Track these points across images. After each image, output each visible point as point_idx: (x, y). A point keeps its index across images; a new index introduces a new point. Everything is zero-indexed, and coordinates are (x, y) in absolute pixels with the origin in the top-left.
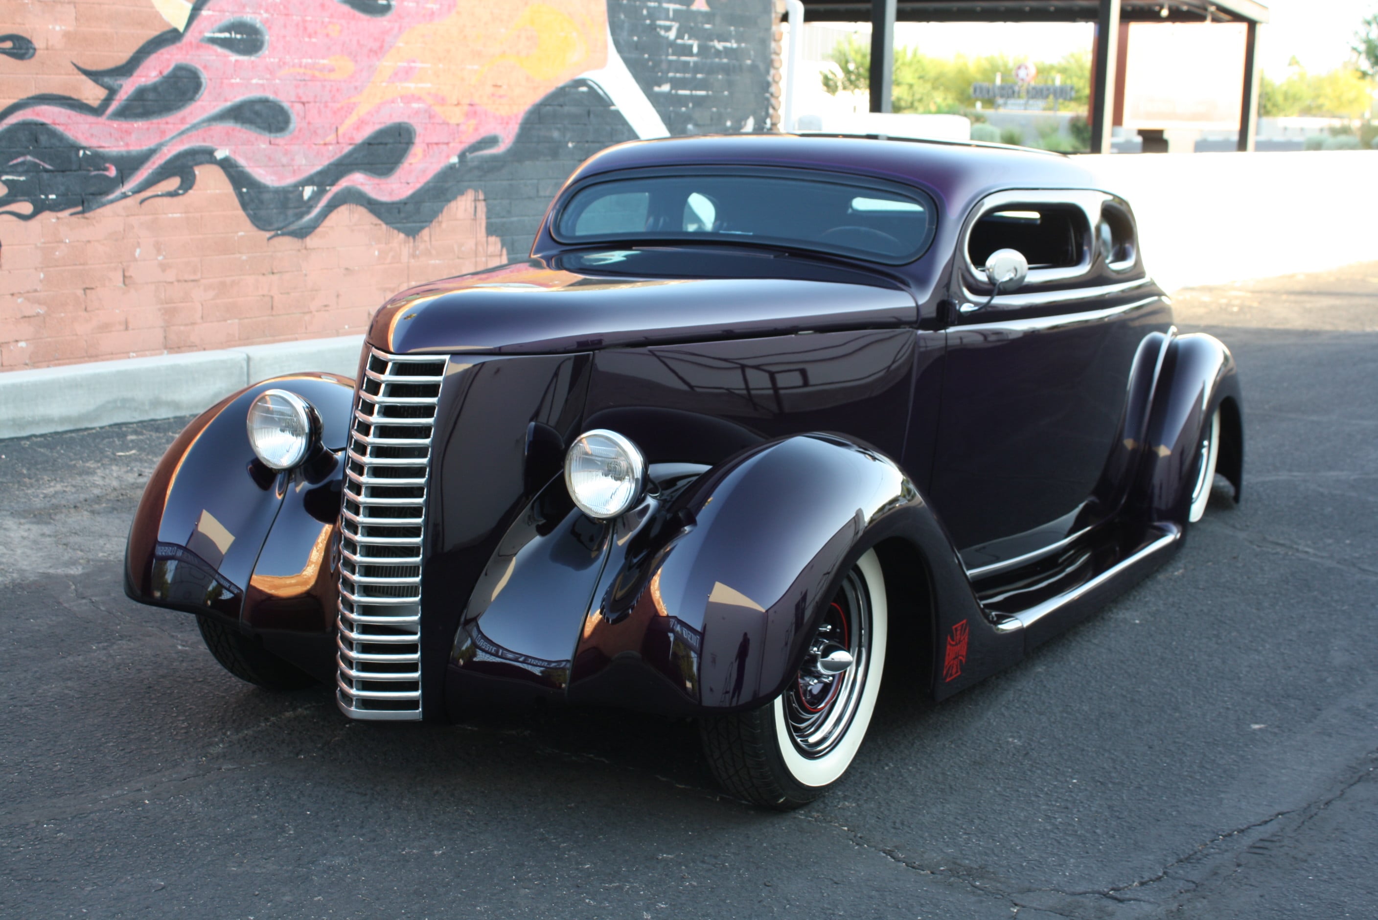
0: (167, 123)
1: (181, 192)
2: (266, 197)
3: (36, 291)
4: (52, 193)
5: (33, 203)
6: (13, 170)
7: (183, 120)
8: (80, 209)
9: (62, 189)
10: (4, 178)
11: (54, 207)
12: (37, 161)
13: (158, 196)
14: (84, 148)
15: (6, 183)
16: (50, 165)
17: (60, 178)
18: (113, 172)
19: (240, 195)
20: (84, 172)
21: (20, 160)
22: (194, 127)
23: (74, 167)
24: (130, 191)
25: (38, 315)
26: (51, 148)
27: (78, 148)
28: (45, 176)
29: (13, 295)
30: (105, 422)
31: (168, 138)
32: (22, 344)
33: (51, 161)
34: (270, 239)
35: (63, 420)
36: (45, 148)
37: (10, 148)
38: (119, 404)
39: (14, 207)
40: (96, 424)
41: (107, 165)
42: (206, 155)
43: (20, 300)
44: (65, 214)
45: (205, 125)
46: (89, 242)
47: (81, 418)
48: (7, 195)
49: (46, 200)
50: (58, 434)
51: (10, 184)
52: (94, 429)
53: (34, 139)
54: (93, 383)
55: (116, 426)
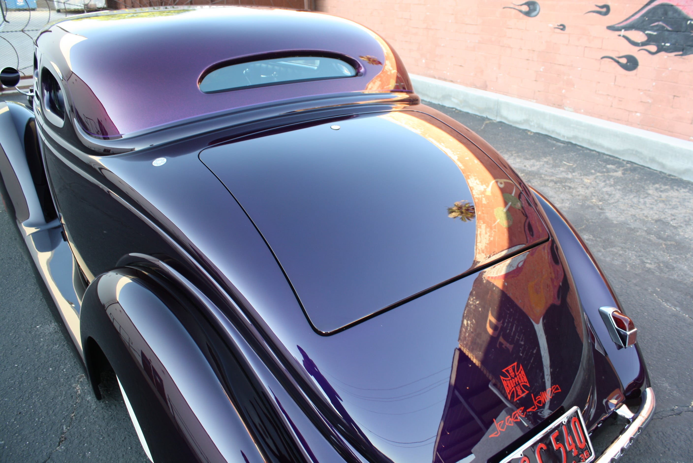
3: (649, 91)
4: (668, 43)
5: (658, 46)
6: (652, 29)
8: (681, 53)
9: (673, 41)
10: (647, 32)
11: (667, 50)
12: (664, 25)
14: (691, 20)
15: (647, 35)
16: (671, 27)
17: (674, 35)
20: (688, 33)
21: (656, 24)
23: (683, 30)
25: (648, 103)
26: (673, 18)
27: (686, 19)
28: (667, 33)
29: (639, 90)
30: (626, 158)
32: (638, 114)
33: (671, 26)
35: (608, 149)
36: (670, 18)
37: (653, 17)
38: (634, 153)
39: (648, 47)
40: (622, 158)
43: (641, 93)
44: (673, 54)
46: (681, 71)
48: (647, 41)
49: (664, 45)
50: (604, 154)
51: (649, 36)
52: (620, 159)
53: (665, 13)
54: (624, 138)
55: (628, 162)
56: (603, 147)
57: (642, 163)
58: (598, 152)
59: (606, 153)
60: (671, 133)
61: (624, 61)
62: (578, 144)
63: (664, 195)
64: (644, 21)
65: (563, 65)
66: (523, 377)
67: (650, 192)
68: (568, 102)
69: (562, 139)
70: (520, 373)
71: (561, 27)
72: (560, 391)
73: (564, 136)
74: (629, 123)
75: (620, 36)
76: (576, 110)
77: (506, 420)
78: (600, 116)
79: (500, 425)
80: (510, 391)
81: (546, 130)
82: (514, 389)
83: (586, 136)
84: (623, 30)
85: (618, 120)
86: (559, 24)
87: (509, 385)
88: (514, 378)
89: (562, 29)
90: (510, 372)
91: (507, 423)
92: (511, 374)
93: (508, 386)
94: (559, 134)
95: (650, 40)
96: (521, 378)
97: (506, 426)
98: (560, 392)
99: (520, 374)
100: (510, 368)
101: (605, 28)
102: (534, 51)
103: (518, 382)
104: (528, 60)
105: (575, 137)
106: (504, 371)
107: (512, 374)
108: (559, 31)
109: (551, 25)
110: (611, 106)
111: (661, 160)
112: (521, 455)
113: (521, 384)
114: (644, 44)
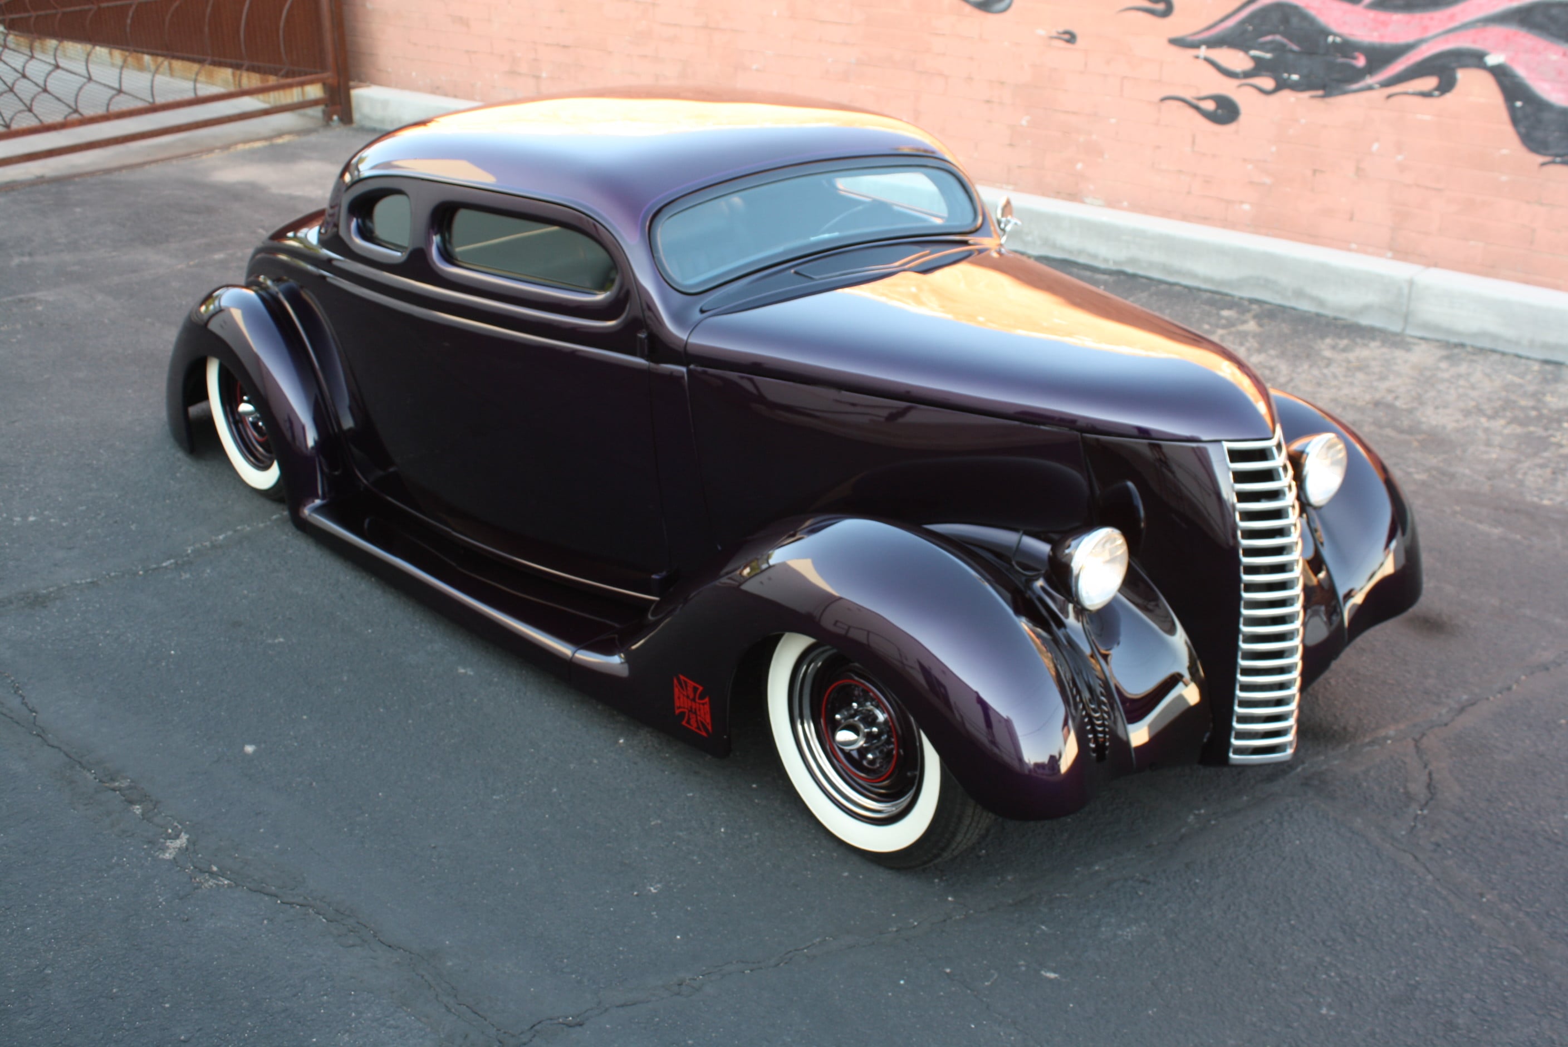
0: (1432, 19)
1: (1436, 93)
2: (1546, 116)
3: (1265, 162)
4: (1295, 73)
5: (1276, 79)
6: (1262, 47)
7: (1452, 17)
8: (1320, 93)
9: (1305, 71)
10: (1253, 53)
11: (1295, 87)
12: (1285, 41)
13: (1406, 93)
14: (1335, 35)
16: (1298, 46)
17: (1305, 60)
18: (1361, 62)
19: (1512, 111)
20: (1332, 58)
21: (1269, 38)
22: (1465, 26)
23: (1320, 52)
24: (1377, 83)
25: (1264, 184)
26: (1301, 30)
27: (1325, 33)
28: (1291, 56)
29: (1245, 160)
30: (1246, 293)
31: (1430, 34)
32: (1246, 207)
33: (1299, 44)
34: (1543, 164)
35: (1207, 279)
36: (1295, 29)
37: (1262, 25)
38: (1262, 282)
39: (1256, 81)
40: (1238, 293)
41: (1356, 54)
42: (1475, 59)
43: (1250, 167)
44: (1305, 95)
45: (1479, 24)
46: (1325, 126)
47: (1223, 283)
48: (1253, 69)
49: (1289, 78)
50: (1199, 290)
51: (1256, 59)
52: (1232, 296)
53: (1285, 20)
54: (1239, 256)
55: (1252, 301)
56: (1194, 276)
57: (1277, 300)
58: (1186, 287)
59: (1203, 286)
60: (1313, 238)
61: (1210, 106)
62: (1141, 272)
63: (1351, 356)
64: (1245, 32)
65: (1074, 113)
67: (1328, 353)
68: (1091, 187)
69: (1102, 266)
71: (1067, 37)
73: (1106, 260)
74: (1227, 224)
75: (1197, 57)
76: (1112, 203)
78: (1166, 213)
81: (1063, 249)
83: (1158, 257)
84: (1203, 48)
85: (1205, 220)
86: (1061, 30)
89: (1068, 41)
94: (1095, 257)
95: (1260, 67)
101: (1164, 42)
102: (1002, 83)
104: (988, 102)
105: (1132, 261)
108: (1061, 44)
109: (1041, 32)
110: (1189, 193)
111: (1315, 292)
114: (1247, 75)
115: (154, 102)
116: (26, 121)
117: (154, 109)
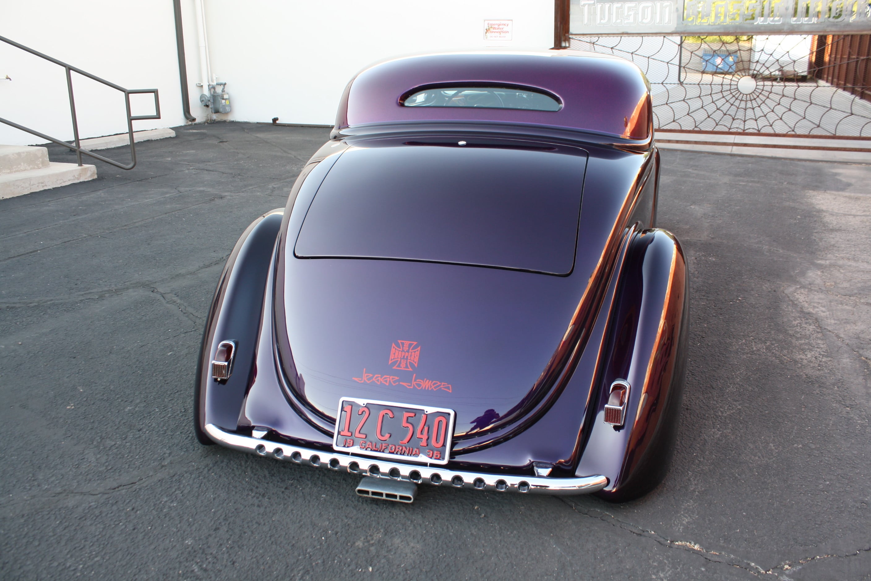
66: (415, 357)
70: (415, 352)
72: (451, 392)
77: (375, 377)
79: (367, 376)
80: (394, 359)
82: (399, 360)
87: (396, 354)
88: (405, 352)
90: (405, 345)
91: (375, 379)
92: (404, 348)
93: (394, 354)
96: (413, 357)
97: (372, 380)
98: (449, 392)
99: (413, 353)
100: (407, 343)
103: (407, 357)
106: (399, 341)
107: (406, 349)
112: (364, 404)
113: (408, 361)
115: (835, 134)
116: (769, 130)
117: (834, 137)
